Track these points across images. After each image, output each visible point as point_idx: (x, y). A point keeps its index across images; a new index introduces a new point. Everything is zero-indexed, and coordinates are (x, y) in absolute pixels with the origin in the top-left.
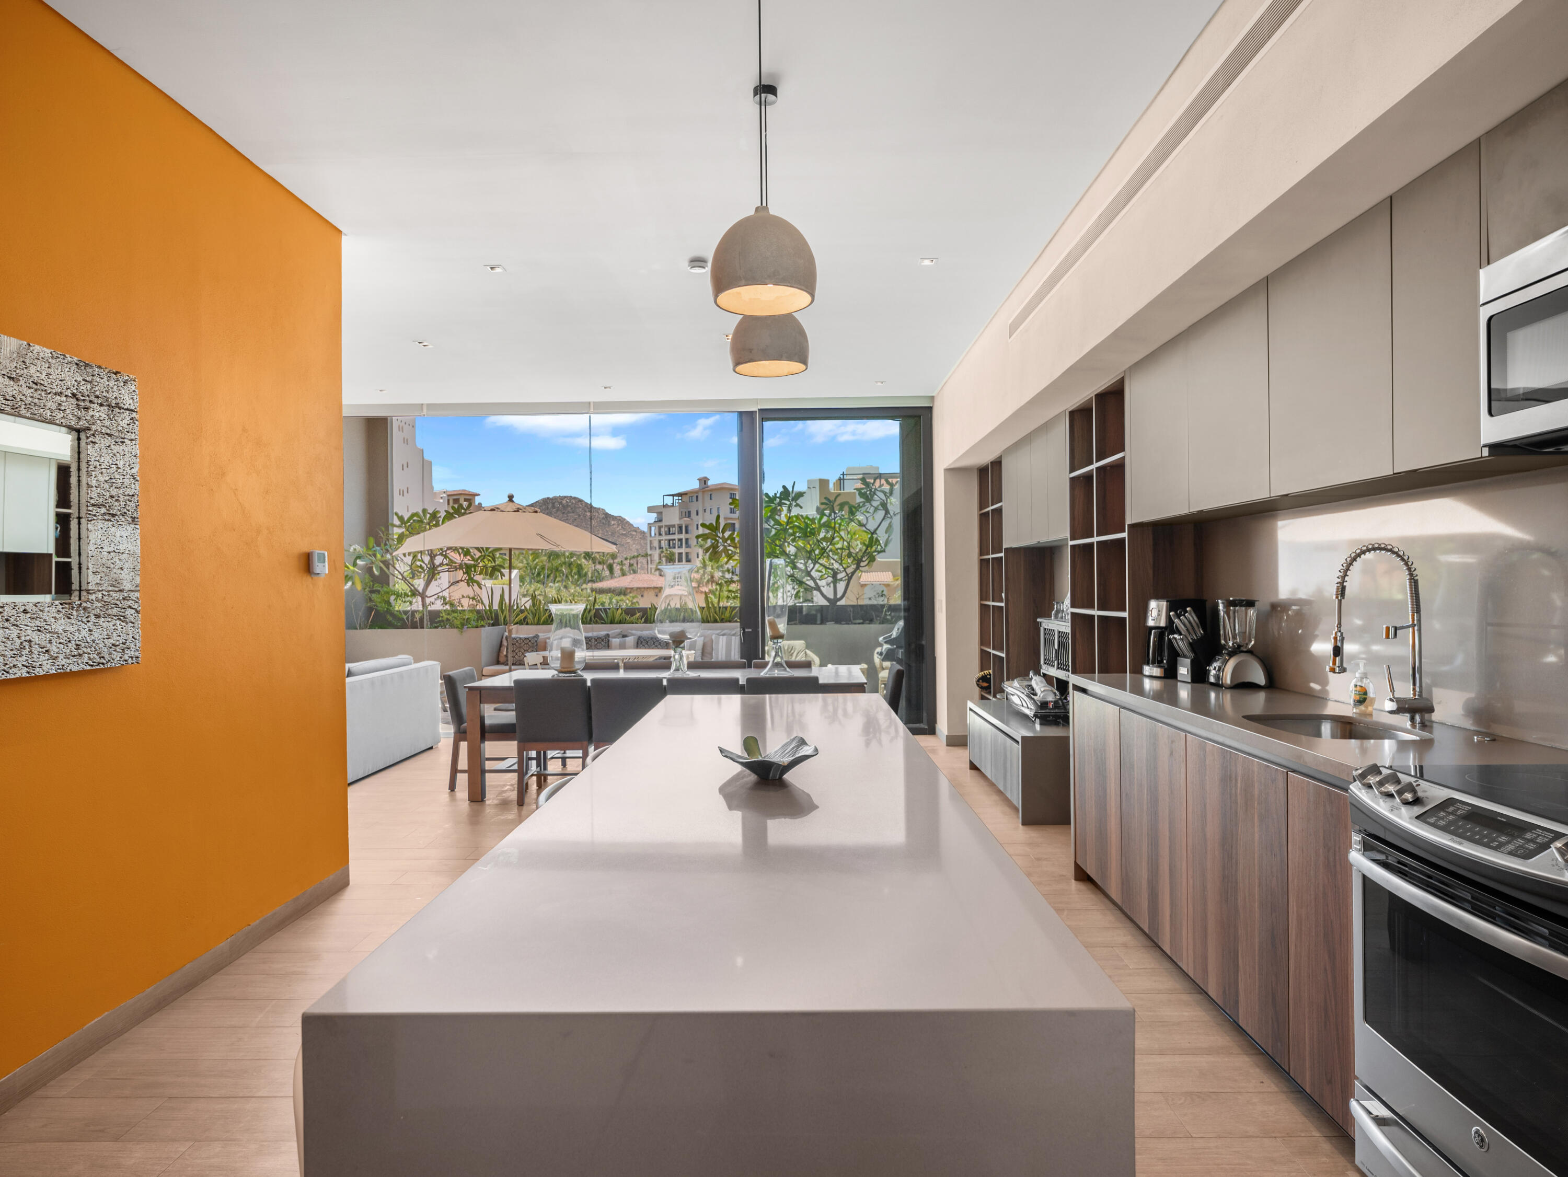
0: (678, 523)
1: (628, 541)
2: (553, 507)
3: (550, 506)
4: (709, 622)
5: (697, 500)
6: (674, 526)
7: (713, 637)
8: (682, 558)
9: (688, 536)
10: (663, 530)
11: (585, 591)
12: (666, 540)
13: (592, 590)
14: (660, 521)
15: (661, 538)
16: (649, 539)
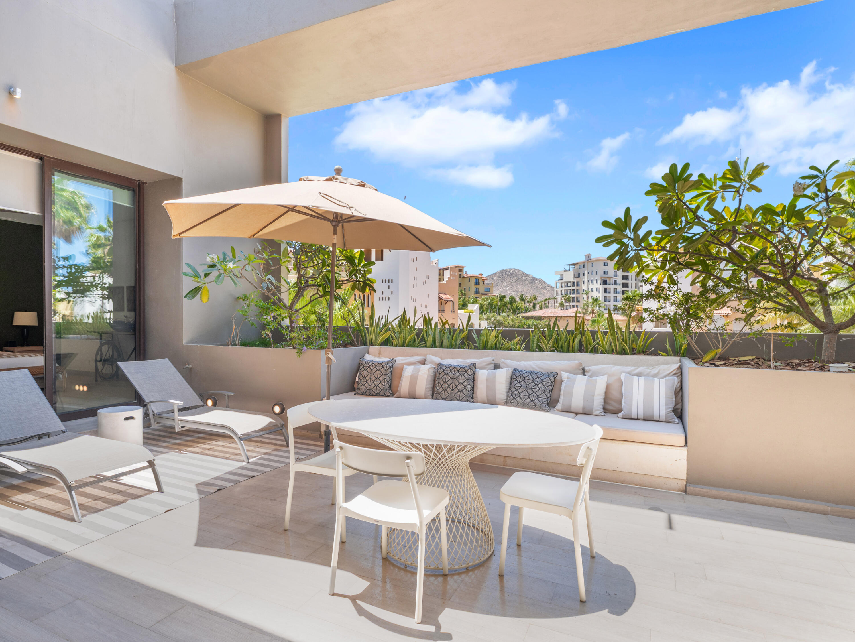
0: (573, 280)
1: (545, 291)
2: (506, 274)
3: (504, 274)
4: (612, 352)
5: (584, 267)
6: (570, 282)
7: (623, 377)
8: (574, 300)
9: (578, 288)
10: (563, 284)
11: (518, 318)
12: (565, 290)
13: (523, 317)
14: (562, 279)
15: (562, 289)
16: (555, 289)
